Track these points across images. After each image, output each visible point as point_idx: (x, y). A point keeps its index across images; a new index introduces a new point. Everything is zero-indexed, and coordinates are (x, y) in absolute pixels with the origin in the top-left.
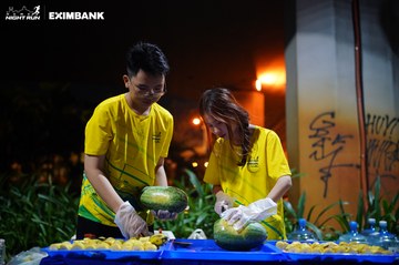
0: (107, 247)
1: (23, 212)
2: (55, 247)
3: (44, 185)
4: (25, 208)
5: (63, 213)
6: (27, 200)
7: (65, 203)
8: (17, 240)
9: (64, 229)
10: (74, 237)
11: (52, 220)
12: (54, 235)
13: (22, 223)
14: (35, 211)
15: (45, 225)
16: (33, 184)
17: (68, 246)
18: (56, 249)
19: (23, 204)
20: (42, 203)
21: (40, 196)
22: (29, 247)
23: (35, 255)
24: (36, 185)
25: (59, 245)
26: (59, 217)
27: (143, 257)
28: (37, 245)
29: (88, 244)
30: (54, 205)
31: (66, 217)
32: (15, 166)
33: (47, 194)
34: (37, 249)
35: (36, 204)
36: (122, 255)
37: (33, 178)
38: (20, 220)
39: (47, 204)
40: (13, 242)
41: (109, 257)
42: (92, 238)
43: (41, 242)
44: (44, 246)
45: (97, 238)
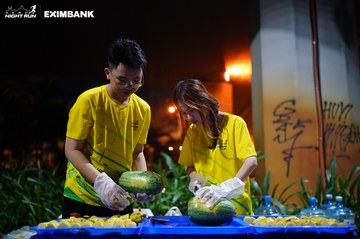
0: (91, 225)
1: (14, 194)
2: (43, 226)
3: (34, 169)
4: (16, 191)
5: (50, 195)
6: (18, 183)
7: (53, 185)
8: (9, 221)
9: (52, 209)
10: (61, 217)
11: (41, 201)
12: (42, 215)
13: (13, 204)
14: (25, 193)
15: (34, 206)
16: (23, 168)
17: (55, 224)
18: (44, 228)
19: (14, 187)
20: (32, 186)
21: (29, 179)
22: (20, 226)
23: (25, 233)
24: (26, 169)
25: (46, 224)
26: (47, 198)
27: (123, 233)
28: (27, 224)
29: (73, 223)
30: (43, 188)
31: (54, 198)
32: (6, 152)
33: (36, 177)
34: (27, 228)
35: (26, 186)
36: (105, 232)
37: (23, 163)
38: (11, 201)
39: (36, 187)
40: (5, 222)
41: (93, 233)
42: (77, 217)
43: (30, 221)
44: (33, 225)
45: (82, 216)
